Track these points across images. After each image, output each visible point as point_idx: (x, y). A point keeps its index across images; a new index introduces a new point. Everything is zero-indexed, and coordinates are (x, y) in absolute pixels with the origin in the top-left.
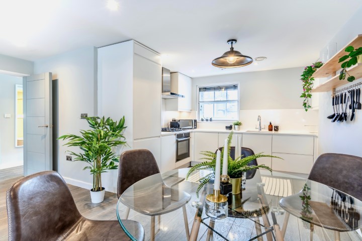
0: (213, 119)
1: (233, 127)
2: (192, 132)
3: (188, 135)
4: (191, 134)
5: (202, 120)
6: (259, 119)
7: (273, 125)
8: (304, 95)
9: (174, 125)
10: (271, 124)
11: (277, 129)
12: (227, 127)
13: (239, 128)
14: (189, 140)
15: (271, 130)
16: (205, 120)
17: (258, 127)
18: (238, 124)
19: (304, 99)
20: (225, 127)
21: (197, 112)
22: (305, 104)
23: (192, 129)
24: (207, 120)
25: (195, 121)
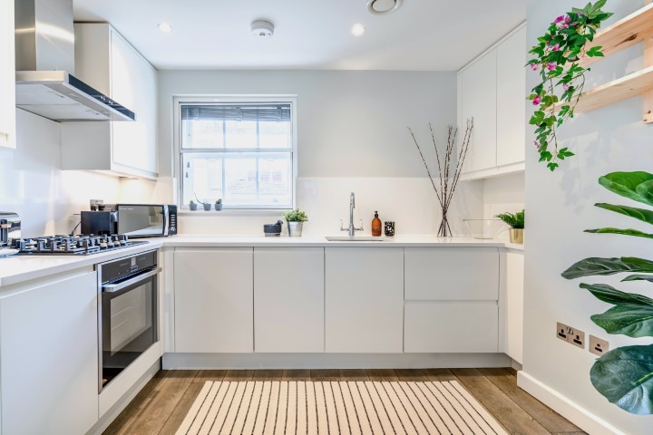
0: (224, 203)
1: (284, 226)
2: (164, 248)
3: (148, 263)
4: (160, 255)
5: (193, 207)
7: (383, 219)
9: (98, 224)
10: (376, 216)
11: (390, 229)
12: (267, 229)
13: (300, 229)
14: (154, 279)
15: (377, 232)
16: (200, 206)
17: (347, 225)
18: (298, 218)
20: (263, 228)
21: (175, 181)
23: (161, 235)
24: (207, 207)
25: (173, 210)
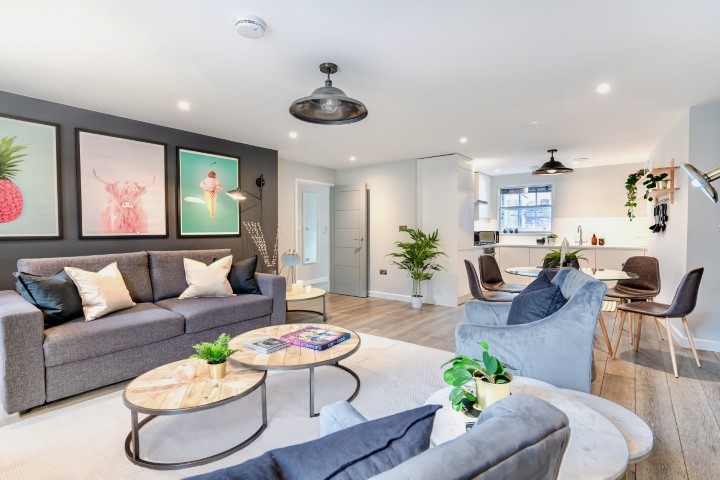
0: (519, 230)
1: (546, 240)
2: (496, 247)
4: (496, 249)
5: (505, 232)
6: (580, 230)
7: (598, 237)
8: (629, 204)
10: (594, 236)
11: (602, 242)
12: (538, 241)
13: (554, 241)
15: (594, 243)
16: (508, 231)
17: (578, 240)
18: (553, 237)
19: (628, 208)
20: (536, 241)
22: (629, 214)
25: (497, 233)
